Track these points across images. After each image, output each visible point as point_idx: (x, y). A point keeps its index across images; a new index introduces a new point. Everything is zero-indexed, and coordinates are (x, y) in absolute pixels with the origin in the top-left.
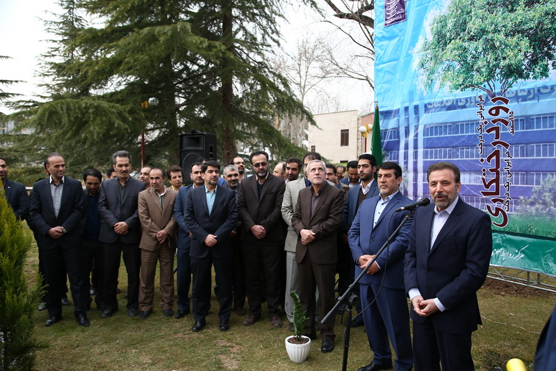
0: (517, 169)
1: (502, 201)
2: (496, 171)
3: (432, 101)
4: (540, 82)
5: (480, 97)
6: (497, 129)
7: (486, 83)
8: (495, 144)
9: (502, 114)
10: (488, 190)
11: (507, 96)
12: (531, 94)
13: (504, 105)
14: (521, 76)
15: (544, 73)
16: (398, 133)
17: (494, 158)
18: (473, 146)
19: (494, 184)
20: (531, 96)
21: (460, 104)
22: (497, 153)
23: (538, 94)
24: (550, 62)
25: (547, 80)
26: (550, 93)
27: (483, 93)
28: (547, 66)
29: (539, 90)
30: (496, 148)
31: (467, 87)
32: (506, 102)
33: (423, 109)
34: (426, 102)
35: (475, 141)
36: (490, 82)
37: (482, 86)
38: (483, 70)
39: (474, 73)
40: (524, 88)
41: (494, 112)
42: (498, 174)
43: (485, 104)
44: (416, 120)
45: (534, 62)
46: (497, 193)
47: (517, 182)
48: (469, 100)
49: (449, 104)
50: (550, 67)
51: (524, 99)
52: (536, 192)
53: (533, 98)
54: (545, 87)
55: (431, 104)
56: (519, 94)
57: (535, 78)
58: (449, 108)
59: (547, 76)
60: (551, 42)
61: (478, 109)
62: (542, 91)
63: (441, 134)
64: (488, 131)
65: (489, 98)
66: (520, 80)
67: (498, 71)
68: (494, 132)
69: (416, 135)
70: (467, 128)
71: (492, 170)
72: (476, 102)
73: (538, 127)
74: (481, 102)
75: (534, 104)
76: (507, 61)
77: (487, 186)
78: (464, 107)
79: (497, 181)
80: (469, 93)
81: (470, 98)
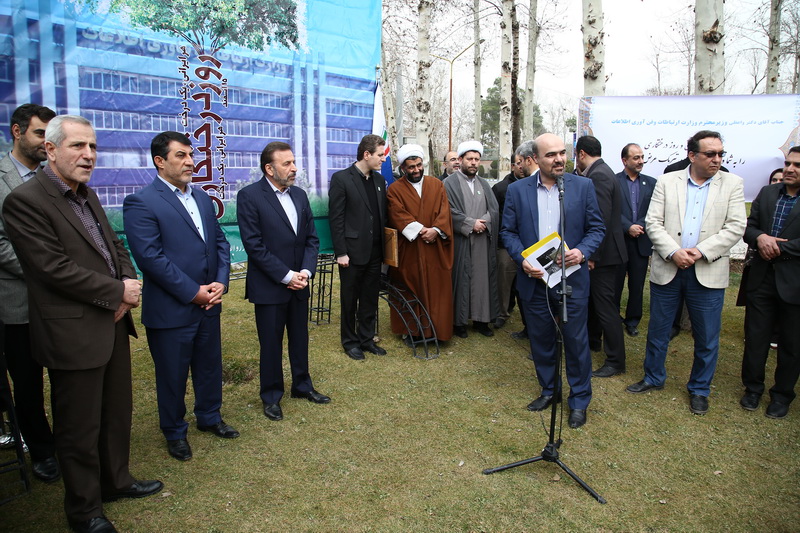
0: (232, 149)
1: (215, 188)
2: (206, 150)
3: (94, 28)
4: (254, 54)
5: (183, 48)
6: (207, 97)
7: (191, 32)
8: (204, 115)
9: (212, 78)
10: (197, 175)
11: (219, 58)
12: (245, 64)
13: (215, 68)
14: (235, 38)
15: (259, 45)
16: (12, 67)
17: (204, 133)
18: (174, 115)
19: (205, 167)
20: (246, 66)
21: (151, 49)
22: (207, 127)
23: (253, 66)
24: (265, 36)
25: (262, 53)
26: (264, 69)
27: (185, 43)
28: (262, 38)
29: (254, 62)
30: (206, 120)
31: (162, 27)
32: (218, 65)
33: (75, 37)
34: (83, 25)
35: (177, 108)
36: (197, 32)
37: (186, 34)
38: (188, 12)
39: (174, 11)
40: (238, 54)
41: (202, 73)
42: (209, 153)
43: (190, 59)
44: (58, 53)
45: (249, 28)
46: (209, 178)
47: (232, 164)
48: (166, 48)
49: (130, 43)
50: (265, 40)
51: (239, 68)
52: (253, 174)
53: (248, 69)
54: (260, 61)
55: (92, 33)
56: (234, 60)
57: (250, 46)
58: (132, 50)
59: (262, 50)
60: (266, 15)
61: (180, 64)
62: (256, 63)
63: (117, 87)
64: (196, 97)
65: (196, 53)
66: (233, 43)
67: (207, 22)
68: (203, 100)
69: (63, 81)
70: (164, 87)
71: (201, 149)
72: (177, 53)
73: (253, 102)
74: (184, 57)
75: (249, 77)
76: (218, 15)
77: (196, 170)
78: (157, 55)
79: (208, 162)
80: (164, 37)
81: (168, 45)
